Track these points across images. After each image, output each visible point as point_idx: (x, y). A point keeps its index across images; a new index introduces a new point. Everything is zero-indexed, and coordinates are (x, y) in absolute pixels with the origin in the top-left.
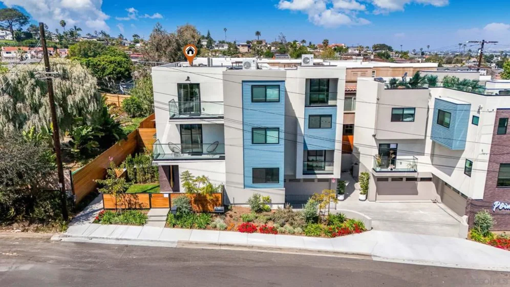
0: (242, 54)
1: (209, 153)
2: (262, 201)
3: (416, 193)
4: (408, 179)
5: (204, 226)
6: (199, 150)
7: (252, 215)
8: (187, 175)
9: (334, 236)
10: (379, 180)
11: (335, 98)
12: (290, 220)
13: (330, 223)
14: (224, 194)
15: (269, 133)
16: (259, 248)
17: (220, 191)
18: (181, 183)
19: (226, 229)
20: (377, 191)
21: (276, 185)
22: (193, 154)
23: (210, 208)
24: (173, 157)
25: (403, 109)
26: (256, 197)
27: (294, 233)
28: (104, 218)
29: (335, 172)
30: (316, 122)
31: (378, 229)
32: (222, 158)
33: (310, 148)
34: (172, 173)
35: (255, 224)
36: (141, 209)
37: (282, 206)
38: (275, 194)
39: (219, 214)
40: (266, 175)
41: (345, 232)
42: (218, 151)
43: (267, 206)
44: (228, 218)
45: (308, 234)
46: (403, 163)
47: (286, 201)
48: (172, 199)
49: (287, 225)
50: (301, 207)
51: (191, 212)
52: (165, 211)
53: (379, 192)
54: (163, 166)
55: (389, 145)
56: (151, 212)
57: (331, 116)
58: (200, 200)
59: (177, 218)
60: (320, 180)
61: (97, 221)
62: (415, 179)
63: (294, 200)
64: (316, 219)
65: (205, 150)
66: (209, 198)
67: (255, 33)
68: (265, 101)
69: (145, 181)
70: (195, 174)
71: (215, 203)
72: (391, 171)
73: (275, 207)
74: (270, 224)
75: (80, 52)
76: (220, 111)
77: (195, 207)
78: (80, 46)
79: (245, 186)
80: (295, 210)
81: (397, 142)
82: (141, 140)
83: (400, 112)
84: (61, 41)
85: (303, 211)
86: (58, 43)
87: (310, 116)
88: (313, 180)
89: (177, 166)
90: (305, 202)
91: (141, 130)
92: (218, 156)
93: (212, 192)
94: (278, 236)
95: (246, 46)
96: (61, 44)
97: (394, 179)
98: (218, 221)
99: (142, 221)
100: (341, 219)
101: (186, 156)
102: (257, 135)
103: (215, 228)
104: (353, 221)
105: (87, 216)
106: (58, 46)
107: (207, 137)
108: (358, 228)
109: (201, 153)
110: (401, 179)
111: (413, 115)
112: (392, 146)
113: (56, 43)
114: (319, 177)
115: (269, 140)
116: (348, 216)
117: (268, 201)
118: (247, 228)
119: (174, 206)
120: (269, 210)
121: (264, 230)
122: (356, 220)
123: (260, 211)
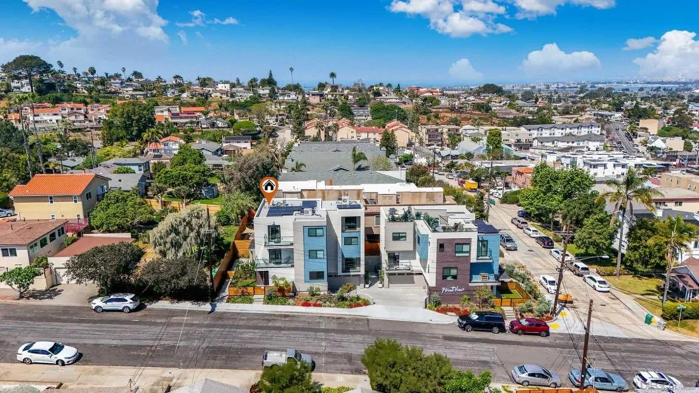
0: (313, 106)
1: (285, 263)
2: (315, 290)
3: (414, 283)
4: (408, 274)
5: (283, 304)
6: (279, 261)
7: (309, 297)
8: (274, 277)
9: (352, 307)
10: (389, 275)
11: (360, 227)
12: (329, 299)
13: (351, 300)
14: (294, 286)
15: (318, 252)
16: (312, 313)
17: (291, 284)
18: (271, 281)
19: (295, 305)
20: (389, 281)
21: (322, 281)
22: (277, 263)
23: (286, 294)
24: (265, 266)
25: (400, 233)
26: (311, 288)
27: (330, 307)
28: (230, 299)
29: (361, 270)
30: (348, 241)
31: (378, 304)
32: (293, 266)
33: (346, 256)
34: (265, 275)
35: (310, 302)
36: (249, 295)
37: (326, 293)
38: (322, 286)
39: (291, 297)
40: (316, 276)
41: (359, 305)
42: (290, 261)
43: (319, 292)
44: (296, 299)
45: (338, 306)
46: (403, 264)
47: (329, 289)
48: (266, 289)
49: (328, 303)
50: (334, 293)
51: (276, 297)
52: (262, 296)
53: (390, 282)
54: (260, 272)
55: (394, 253)
56: (255, 297)
57: (357, 238)
58: (281, 290)
59: (270, 299)
60: (354, 276)
61: (228, 302)
62: (412, 274)
63: (332, 289)
64: (343, 299)
65: (283, 261)
66: (286, 289)
67: (329, 76)
68: (316, 236)
69: (246, 279)
70: (279, 276)
71: (289, 291)
72: (396, 270)
73: (322, 293)
74: (319, 302)
75: (123, 115)
76: (291, 240)
77: (279, 294)
78: (123, 108)
79: (305, 282)
80: (333, 294)
81: (399, 252)
82: (236, 248)
83: (398, 235)
84: (90, 94)
85: (336, 295)
86: (88, 97)
87: (345, 238)
88: (349, 276)
89: (268, 272)
90: (338, 289)
91: (236, 242)
92: (290, 265)
93: (287, 285)
94: (322, 308)
95: (318, 95)
96: (91, 97)
97: (399, 274)
98: (291, 301)
99: (251, 301)
100: (358, 298)
101: (272, 265)
102: (312, 254)
103: (289, 304)
104: (364, 300)
105: (222, 299)
106: (88, 100)
107: (284, 256)
108: (366, 303)
109: (280, 263)
110: (403, 274)
111: (405, 237)
112: (396, 254)
113: (85, 96)
114: (352, 274)
115: (319, 256)
116: (362, 297)
117: (318, 290)
118: (306, 304)
119: (267, 293)
120: (319, 295)
121: (315, 305)
122: (366, 299)
123: (313, 295)
